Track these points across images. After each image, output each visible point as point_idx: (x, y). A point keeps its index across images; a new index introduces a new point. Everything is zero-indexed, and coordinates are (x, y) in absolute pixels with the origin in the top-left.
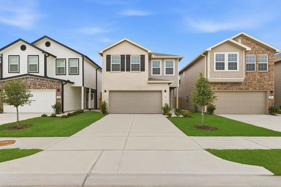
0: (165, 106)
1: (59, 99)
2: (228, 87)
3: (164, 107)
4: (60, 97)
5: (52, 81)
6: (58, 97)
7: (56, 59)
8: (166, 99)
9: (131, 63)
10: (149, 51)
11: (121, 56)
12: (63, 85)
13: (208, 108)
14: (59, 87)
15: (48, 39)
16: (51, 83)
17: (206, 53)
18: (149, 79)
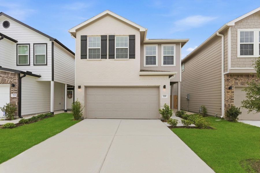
0: (165, 108)
1: (14, 98)
2: (257, 81)
3: (163, 109)
4: (15, 95)
5: (5, 73)
6: (12, 96)
7: (17, 44)
8: (165, 99)
9: (116, 48)
10: (142, 30)
11: (102, 36)
12: (20, 79)
13: (228, 111)
14: (14, 81)
15: (7, 18)
16: (3, 75)
17: (224, 32)
18: (141, 71)
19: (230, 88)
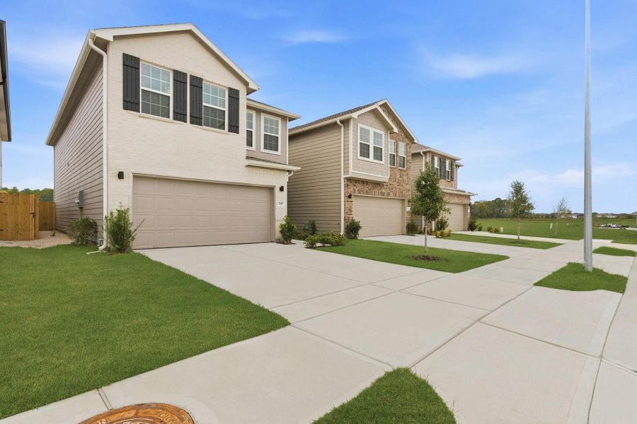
2: (370, 189)
8: (281, 208)
9: (204, 104)
10: (251, 85)
11: (176, 72)
13: (347, 227)
17: (345, 123)
18: (248, 158)
19: (350, 197)
